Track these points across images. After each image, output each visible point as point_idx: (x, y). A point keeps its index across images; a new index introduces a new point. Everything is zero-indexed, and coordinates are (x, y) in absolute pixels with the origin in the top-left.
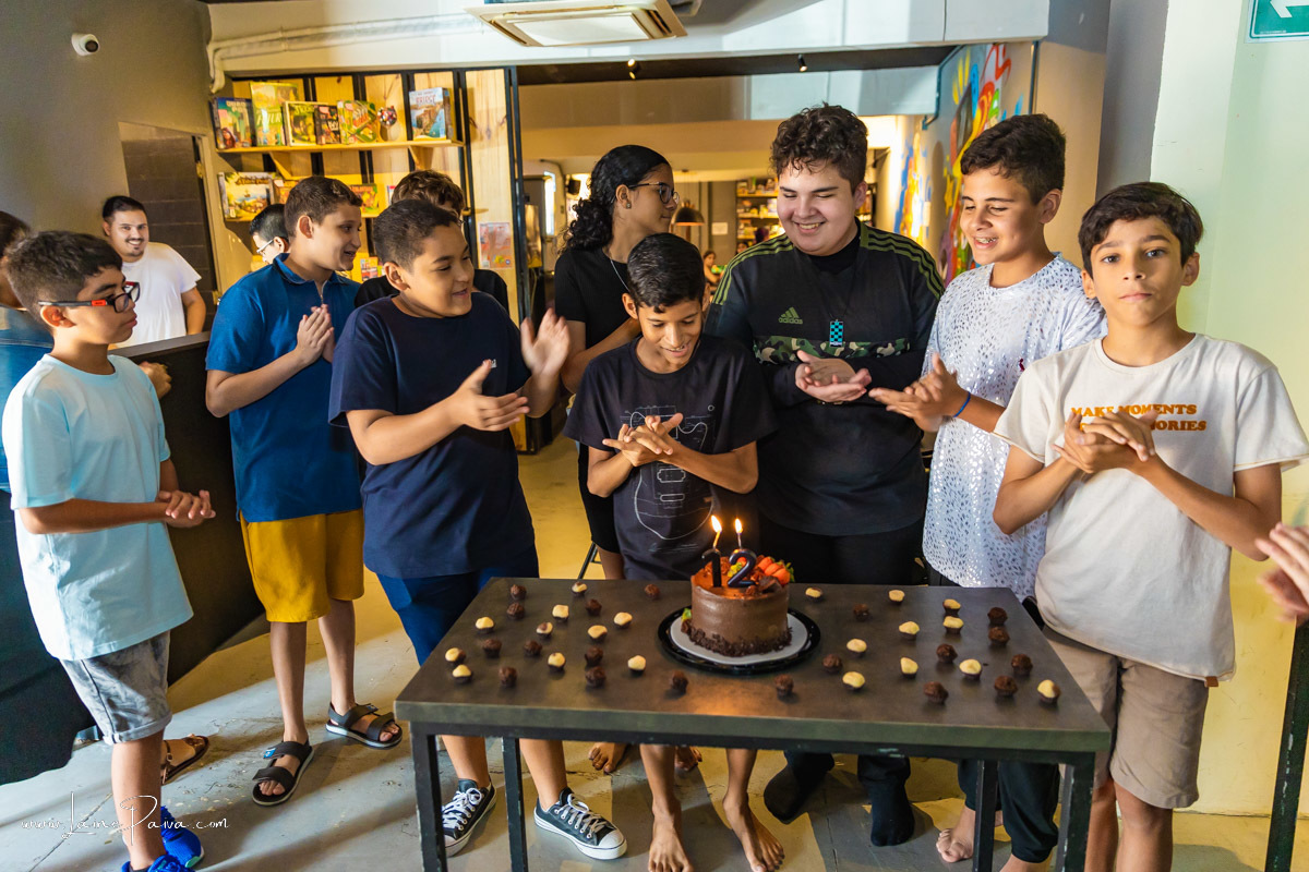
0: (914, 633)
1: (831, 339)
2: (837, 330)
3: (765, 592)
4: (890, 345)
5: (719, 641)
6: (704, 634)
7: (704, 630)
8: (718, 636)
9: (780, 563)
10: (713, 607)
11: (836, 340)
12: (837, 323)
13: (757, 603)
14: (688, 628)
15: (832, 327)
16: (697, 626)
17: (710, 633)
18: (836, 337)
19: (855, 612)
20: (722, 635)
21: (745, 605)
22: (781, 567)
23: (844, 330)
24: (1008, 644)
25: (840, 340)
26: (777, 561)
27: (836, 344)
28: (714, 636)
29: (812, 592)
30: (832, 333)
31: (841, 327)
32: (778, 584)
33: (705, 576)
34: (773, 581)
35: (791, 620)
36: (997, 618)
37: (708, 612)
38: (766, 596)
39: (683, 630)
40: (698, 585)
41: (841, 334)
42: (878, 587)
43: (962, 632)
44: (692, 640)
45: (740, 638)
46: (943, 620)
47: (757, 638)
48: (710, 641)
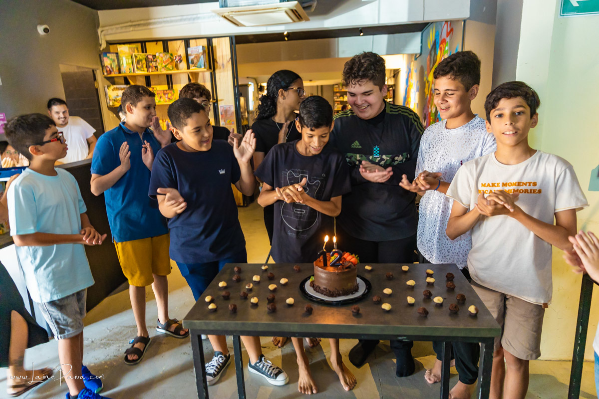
0: (413, 285)
2: (376, 150)
3: (346, 268)
4: (400, 156)
5: (326, 290)
6: (320, 288)
7: (320, 285)
8: (326, 289)
9: (353, 255)
10: (323, 275)
12: (376, 147)
13: (343, 273)
14: (313, 285)
15: (375, 149)
16: (316, 284)
17: (322, 287)
19: (387, 276)
20: (328, 288)
21: (338, 275)
22: (354, 257)
23: (380, 150)
24: (455, 289)
28: (324, 288)
29: (368, 268)
30: (375, 152)
31: (378, 149)
32: (352, 265)
33: (320, 261)
34: (350, 264)
35: (359, 280)
36: (450, 278)
37: (322, 278)
38: (347, 270)
39: (311, 286)
40: (317, 265)
42: (397, 264)
43: (434, 284)
44: (314, 290)
45: (336, 289)
46: (426, 279)
47: (343, 289)
48: (323, 290)
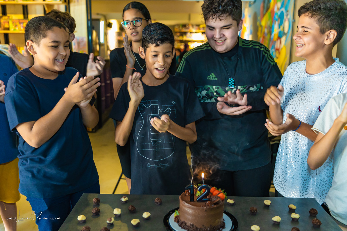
0: (279, 221)
1: (229, 85)
2: (232, 82)
3: (215, 204)
4: (255, 86)
5: (193, 227)
6: (186, 224)
7: (186, 221)
8: (193, 225)
9: (220, 190)
10: (190, 211)
11: (231, 86)
12: (232, 79)
13: (212, 209)
14: (177, 220)
15: (230, 80)
16: (182, 219)
17: (189, 224)
18: (231, 84)
19: (251, 211)
20: (195, 224)
21: (206, 211)
22: (221, 192)
23: (235, 82)
24: (321, 226)
25: (233, 86)
26: (218, 189)
27: (231, 87)
28: (191, 225)
29: (230, 201)
30: (230, 83)
31: (234, 81)
32: (221, 201)
33: (185, 195)
34: (219, 199)
35: (225, 216)
36: (313, 213)
37: (188, 213)
38: (215, 206)
39: (175, 221)
40: (183, 200)
41: (233, 83)
43: (299, 220)
44: (180, 226)
45: (203, 226)
46: (291, 215)
47: (211, 225)
48: (189, 227)
